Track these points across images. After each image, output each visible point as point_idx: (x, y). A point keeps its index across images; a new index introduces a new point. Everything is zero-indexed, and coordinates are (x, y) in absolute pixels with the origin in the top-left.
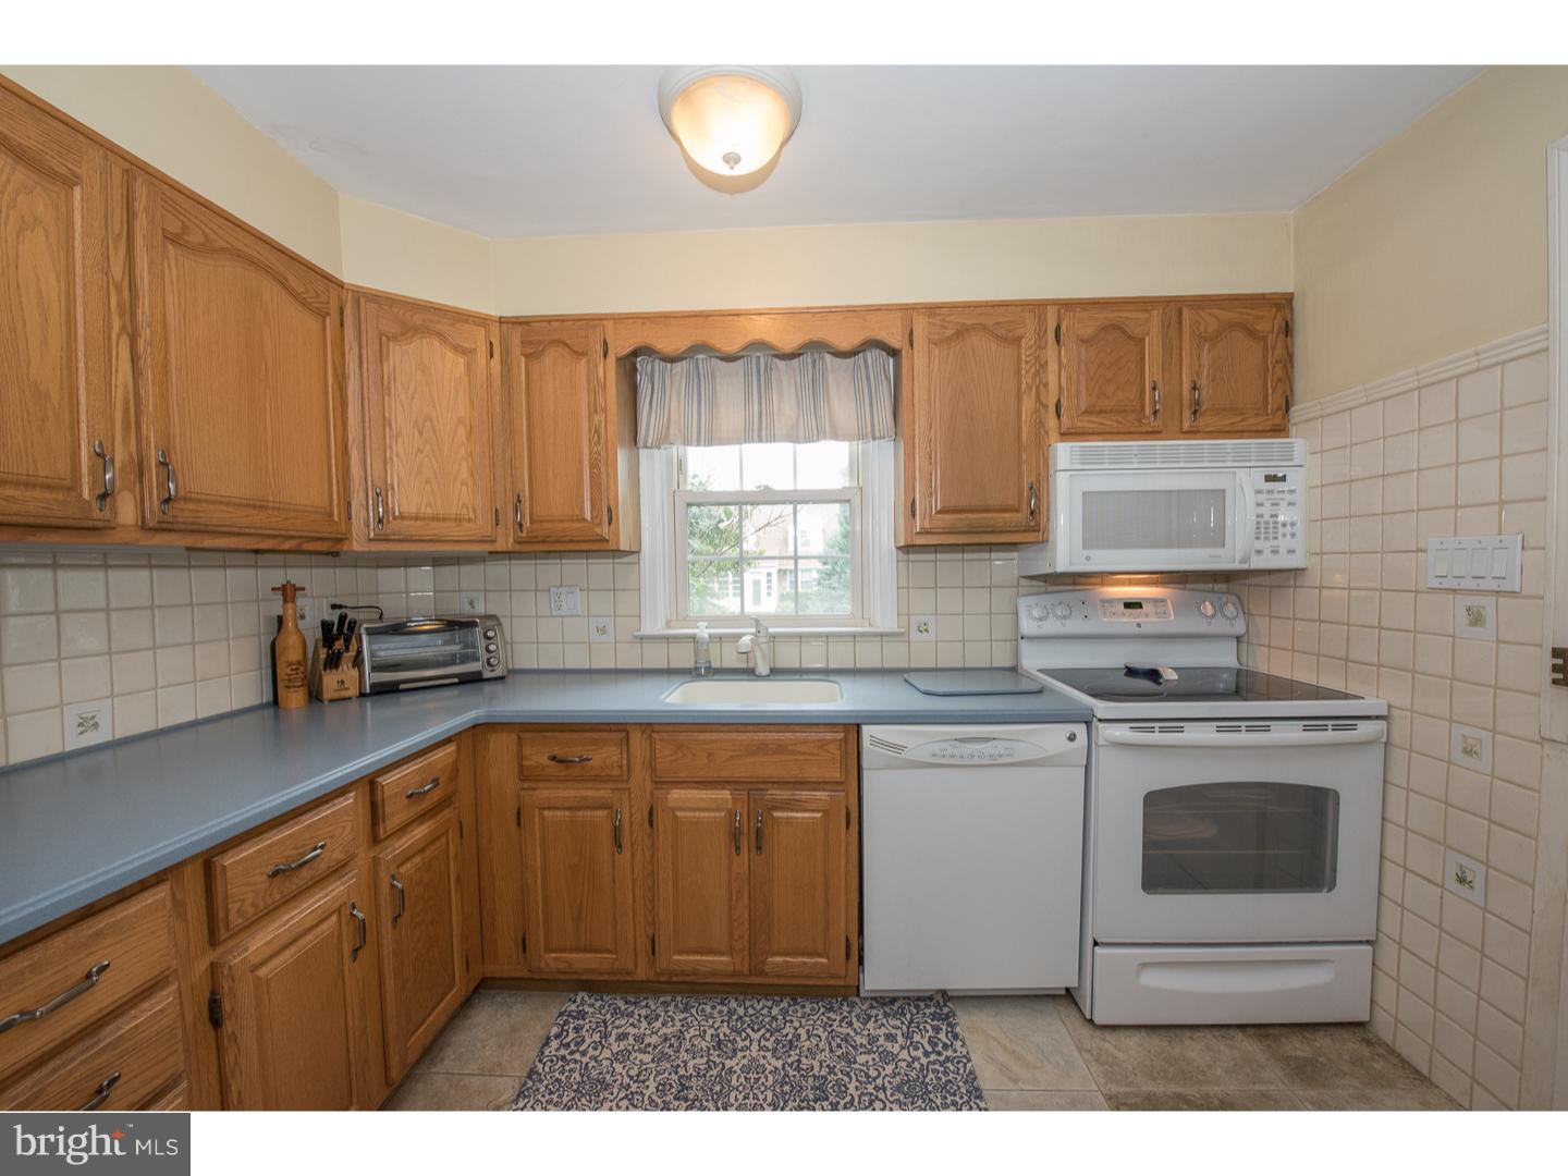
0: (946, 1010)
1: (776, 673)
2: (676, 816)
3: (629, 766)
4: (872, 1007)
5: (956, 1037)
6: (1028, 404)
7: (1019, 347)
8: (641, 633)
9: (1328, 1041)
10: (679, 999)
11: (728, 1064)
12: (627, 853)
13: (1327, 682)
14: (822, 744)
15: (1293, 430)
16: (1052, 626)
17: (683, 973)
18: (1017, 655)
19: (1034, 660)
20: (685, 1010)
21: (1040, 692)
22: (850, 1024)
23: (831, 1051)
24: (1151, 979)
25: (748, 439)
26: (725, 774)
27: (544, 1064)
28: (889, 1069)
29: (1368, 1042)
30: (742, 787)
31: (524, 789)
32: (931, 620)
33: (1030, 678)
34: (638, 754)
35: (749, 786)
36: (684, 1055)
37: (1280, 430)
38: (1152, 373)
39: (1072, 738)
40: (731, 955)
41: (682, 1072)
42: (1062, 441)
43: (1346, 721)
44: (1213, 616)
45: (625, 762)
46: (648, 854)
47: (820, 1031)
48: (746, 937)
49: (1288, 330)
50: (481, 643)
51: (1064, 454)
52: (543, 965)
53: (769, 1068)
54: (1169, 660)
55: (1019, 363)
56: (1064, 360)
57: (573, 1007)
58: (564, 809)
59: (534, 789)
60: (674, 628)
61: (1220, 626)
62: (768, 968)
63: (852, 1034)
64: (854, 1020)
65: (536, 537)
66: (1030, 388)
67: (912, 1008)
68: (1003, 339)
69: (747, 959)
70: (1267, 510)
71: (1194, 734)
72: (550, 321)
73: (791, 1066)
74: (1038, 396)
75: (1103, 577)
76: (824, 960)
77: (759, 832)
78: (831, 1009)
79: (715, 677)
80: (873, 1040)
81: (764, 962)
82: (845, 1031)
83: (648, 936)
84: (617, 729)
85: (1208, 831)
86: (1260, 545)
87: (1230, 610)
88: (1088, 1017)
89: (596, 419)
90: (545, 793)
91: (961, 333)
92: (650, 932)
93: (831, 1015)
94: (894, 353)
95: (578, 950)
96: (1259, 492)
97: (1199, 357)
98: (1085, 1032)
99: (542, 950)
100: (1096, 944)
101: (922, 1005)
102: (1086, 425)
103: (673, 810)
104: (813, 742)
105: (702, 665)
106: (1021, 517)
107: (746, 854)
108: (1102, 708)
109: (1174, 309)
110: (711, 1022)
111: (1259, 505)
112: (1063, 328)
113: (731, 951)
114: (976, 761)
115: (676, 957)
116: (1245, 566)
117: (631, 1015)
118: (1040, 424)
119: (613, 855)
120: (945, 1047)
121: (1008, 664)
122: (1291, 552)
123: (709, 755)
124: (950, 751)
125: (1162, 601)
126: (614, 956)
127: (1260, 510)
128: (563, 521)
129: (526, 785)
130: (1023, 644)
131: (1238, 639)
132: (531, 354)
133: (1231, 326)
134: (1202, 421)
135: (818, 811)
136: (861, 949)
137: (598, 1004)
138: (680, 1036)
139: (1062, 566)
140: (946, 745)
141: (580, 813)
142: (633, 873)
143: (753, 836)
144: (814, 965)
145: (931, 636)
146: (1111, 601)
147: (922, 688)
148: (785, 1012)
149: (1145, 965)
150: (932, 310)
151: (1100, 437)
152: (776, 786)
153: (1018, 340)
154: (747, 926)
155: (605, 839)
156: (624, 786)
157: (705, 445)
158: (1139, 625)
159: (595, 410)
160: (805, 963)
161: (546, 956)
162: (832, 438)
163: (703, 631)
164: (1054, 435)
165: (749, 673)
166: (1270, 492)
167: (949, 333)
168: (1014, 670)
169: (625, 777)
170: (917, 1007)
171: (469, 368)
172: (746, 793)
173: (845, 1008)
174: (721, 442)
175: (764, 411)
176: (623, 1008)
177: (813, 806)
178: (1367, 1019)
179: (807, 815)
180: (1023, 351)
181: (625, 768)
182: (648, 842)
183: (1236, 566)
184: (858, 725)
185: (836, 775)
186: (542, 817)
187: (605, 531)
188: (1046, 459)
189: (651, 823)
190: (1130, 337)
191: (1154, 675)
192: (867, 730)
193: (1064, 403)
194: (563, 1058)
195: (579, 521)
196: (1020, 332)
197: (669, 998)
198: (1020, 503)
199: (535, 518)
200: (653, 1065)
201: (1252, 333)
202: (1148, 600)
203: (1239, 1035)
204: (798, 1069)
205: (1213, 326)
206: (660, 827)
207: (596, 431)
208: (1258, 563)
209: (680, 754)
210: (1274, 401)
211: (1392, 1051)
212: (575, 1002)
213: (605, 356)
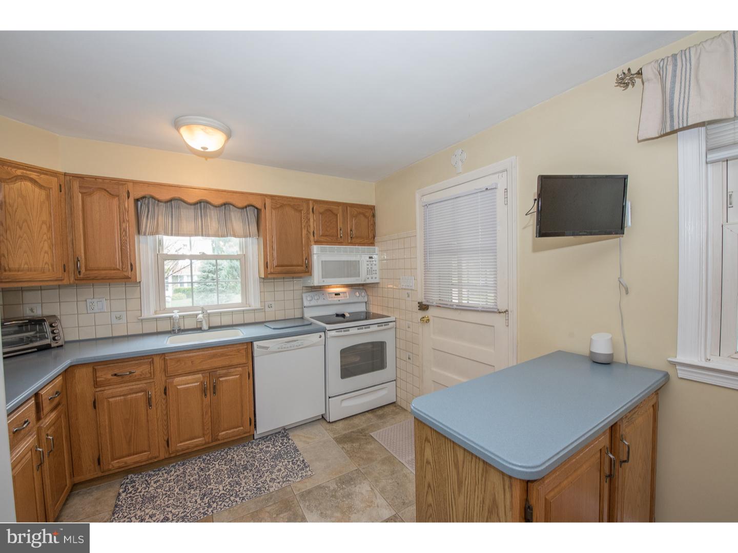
0: (285, 434)
1: (211, 328)
2: (177, 388)
3: (154, 372)
4: (260, 441)
5: (289, 439)
6: (304, 232)
7: (301, 213)
8: (142, 318)
9: (387, 409)
10: (179, 463)
11: (207, 473)
12: (154, 408)
13: (380, 312)
14: (239, 351)
15: (376, 244)
16: (313, 303)
17: (183, 450)
18: (303, 314)
19: (308, 314)
20: (183, 464)
21: (311, 324)
22: (253, 448)
23: (247, 457)
24: (345, 404)
25: (196, 235)
26: (199, 368)
27: (122, 502)
28: (268, 455)
29: (395, 406)
30: (206, 372)
31: (96, 392)
32: (273, 303)
33: (308, 320)
34: (158, 366)
35: (209, 371)
36: (187, 478)
37: (372, 244)
38: (340, 225)
39: (320, 337)
40: (204, 437)
41: (188, 482)
42: (315, 244)
43: (387, 323)
44: (359, 296)
45: (152, 370)
46: (164, 407)
47: (242, 453)
48: (210, 428)
49: (374, 216)
50: (49, 330)
51: (315, 248)
52: (111, 467)
53: (224, 469)
54: (347, 310)
55: (301, 218)
56: (315, 219)
57: (128, 480)
58: (120, 396)
59: (103, 391)
60: (159, 314)
61: (361, 299)
62: (219, 437)
63: (254, 450)
64: (254, 446)
65: (88, 277)
66: (305, 226)
67: (274, 437)
68: (296, 210)
69: (211, 437)
70: (370, 267)
71: (353, 331)
72: (96, 179)
73: (233, 466)
74: (307, 229)
75: (329, 286)
76: (242, 428)
77: (214, 387)
78: (245, 446)
79: (183, 333)
80: (261, 450)
81: (218, 435)
82: (251, 450)
83: (165, 440)
84: (148, 358)
85: (358, 359)
86: (368, 276)
87: (363, 294)
88: (328, 421)
89: (124, 225)
90: (108, 391)
91: (282, 206)
92: (166, 439)
93: (245, 448)
94: (259, 210)
95: (129, 455)
96: (368, 261)
97: (352, 221)
98: (328, 426)
99: (110, 459)
100: (329, 398)
101: (277, 435)
102: (322, 239)
103: (176, 386)
104: (235, 350)
105: (176, 329)
106: (303, 268)
107: (209, 397)
108: (328, 327)
109: (346, 206)
110: (196, 465)
111: (368, 265)
112: (315, 208)
113: (204, 435)
114: (292, 348)
115: (178, 445)
116: (365, 282)
117: (158, 474)
118: (308, 238)
119: (147, 410)
120: (286, 443)
121: (300, 316)
122: (376, 278)
123: (192, 362)
124: (284, 346)
125: (345, 292)
126: (149, 453)
127: (368, 266)
128: (105, 270)
129: (98, 390)
130: (305, 309)
131: (366, 302)
132: (85, 193)
133: (360, 213)
134: (353, 240)
135: (237, 375)
136: (255, 421)
137: (140, 476)
138: (184, 473)
139: (316, 283)
140: (282, 344)
141: (129, 396)
142: (157, 415)
143: (212, 389)
144: (238, 431)
145: (273, 309)
146: (331, 293)
147: (272, 327)
148: (226, 453)
149: (342, 400)
150: (272, 197)
151: (326, 243)
152: (221, 369)
153: (301, 211)
154: (210, 424)
155: (143, 405)
156: (152, 381)
157: (175, 236)
158: (339, 300)
159: (124, 221)
160: (234, 431)
161: (112, 462)
162: (233, 236)
163: (176, 314)
164: (313, 243)
165: (199, 329)
166: (370, 261)
167: (278, 206)
168: (302, 318)
169: (153, 377)
170: (276, 436)
171: (48, 197)
172: (208, 374)
173: (250, 444)
174: (183, 235)
175: (204, 225)
176: (153, 474)
177: (236, 373)
178: (395, 401)
179: (233, 377)
180: (302, 214)
181: (152, 373)
182: (164, 402)
183: (363, 282)
184: (251, 342)
185: (244, 361)
186: (109, 402)
187: (129, 274)
188: (310, 250)
189: (165, 393)
190: (334, 214)
191: (343, 316)
192: (255, 344)
193: (315, 232)
194: (130, 497)
195: (114, 270)
196: (302, 208)
197: (175, 464)
198: (303, 263)
199: (88, 268)
200: (175, 485)
201: (365, 216)
202: (341, 292)
203: (367, 413)
204: (236, 466)
205: (355, 213)
206: (170, 394)
207: (124, 230)
208: (368, 281)
209: (179, 363)
210: (371, 236)
211: (400, 407)
212: (128, 479)
213: (128, 197)
